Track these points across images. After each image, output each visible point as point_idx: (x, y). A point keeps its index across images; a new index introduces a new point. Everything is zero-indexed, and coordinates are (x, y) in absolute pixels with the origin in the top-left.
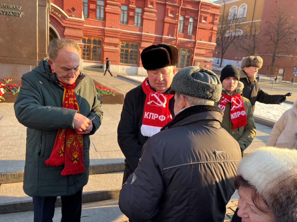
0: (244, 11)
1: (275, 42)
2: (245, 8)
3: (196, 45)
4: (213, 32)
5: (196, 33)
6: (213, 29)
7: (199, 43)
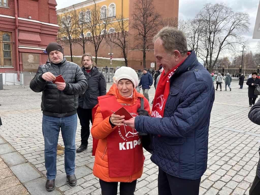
0: (114, 11)
1: (143, 36)
2: (114, 7)
3: (17, 26)
4: (50, 7)
5: (14, 4)
6: (49, 2)
7: (24, 22)
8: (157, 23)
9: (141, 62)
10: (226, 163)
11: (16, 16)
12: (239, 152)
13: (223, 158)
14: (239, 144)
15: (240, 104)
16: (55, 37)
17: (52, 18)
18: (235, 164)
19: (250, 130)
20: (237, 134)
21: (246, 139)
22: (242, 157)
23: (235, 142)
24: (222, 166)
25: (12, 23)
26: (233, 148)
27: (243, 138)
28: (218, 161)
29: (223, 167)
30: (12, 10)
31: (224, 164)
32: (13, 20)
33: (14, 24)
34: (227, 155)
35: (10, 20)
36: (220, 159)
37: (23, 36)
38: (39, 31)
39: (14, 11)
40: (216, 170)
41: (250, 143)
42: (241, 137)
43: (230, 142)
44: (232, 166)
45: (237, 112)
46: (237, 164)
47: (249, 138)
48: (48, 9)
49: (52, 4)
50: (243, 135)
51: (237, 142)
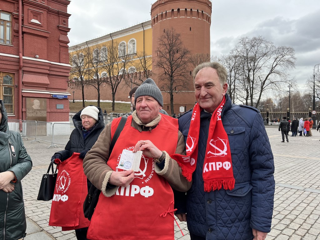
0: (134, 47)
3: (21, 66)
4: (62, 44)
5: (19, 41)
6: (60, 39)
7: (30, 62)
8: (186, 60)
9: (168, 106)
10: (287, 226)
11: (21, 54)
12: (301, 213)
13: (282, 220)
14: (299, 204)
15: (294, 155)
16: (66, 78)
17: (63, 56)
18: (298, 228)
19: (311, 186)
20: (296, 192)
21: (307, 197)
22: (305, 219)
23: (294, 201)
24: (282, 230)
25: (16, 63)
26: (293, 208)
27: (304, 196)
28: (277, 224)
29: (284, 232)
30: (16, 47)
31: (284, 229)
32: (17, 59)
33: (17, 64)
34: (287, 217)
35: (12, 59)
36: (279, 222)
37: (28, 78)
38: (48, 72)
39: (18, 49)
40: (276, 236)
41: (313, 202)
42: (301, 195)
43: (289, 202)
44: (294, 231)
45: (291, 164)
46: (300, 227)
47: (311, 195)
48: (58, 47)
49: (64, 41)
50: (303, 193)
51: (296, 201)
